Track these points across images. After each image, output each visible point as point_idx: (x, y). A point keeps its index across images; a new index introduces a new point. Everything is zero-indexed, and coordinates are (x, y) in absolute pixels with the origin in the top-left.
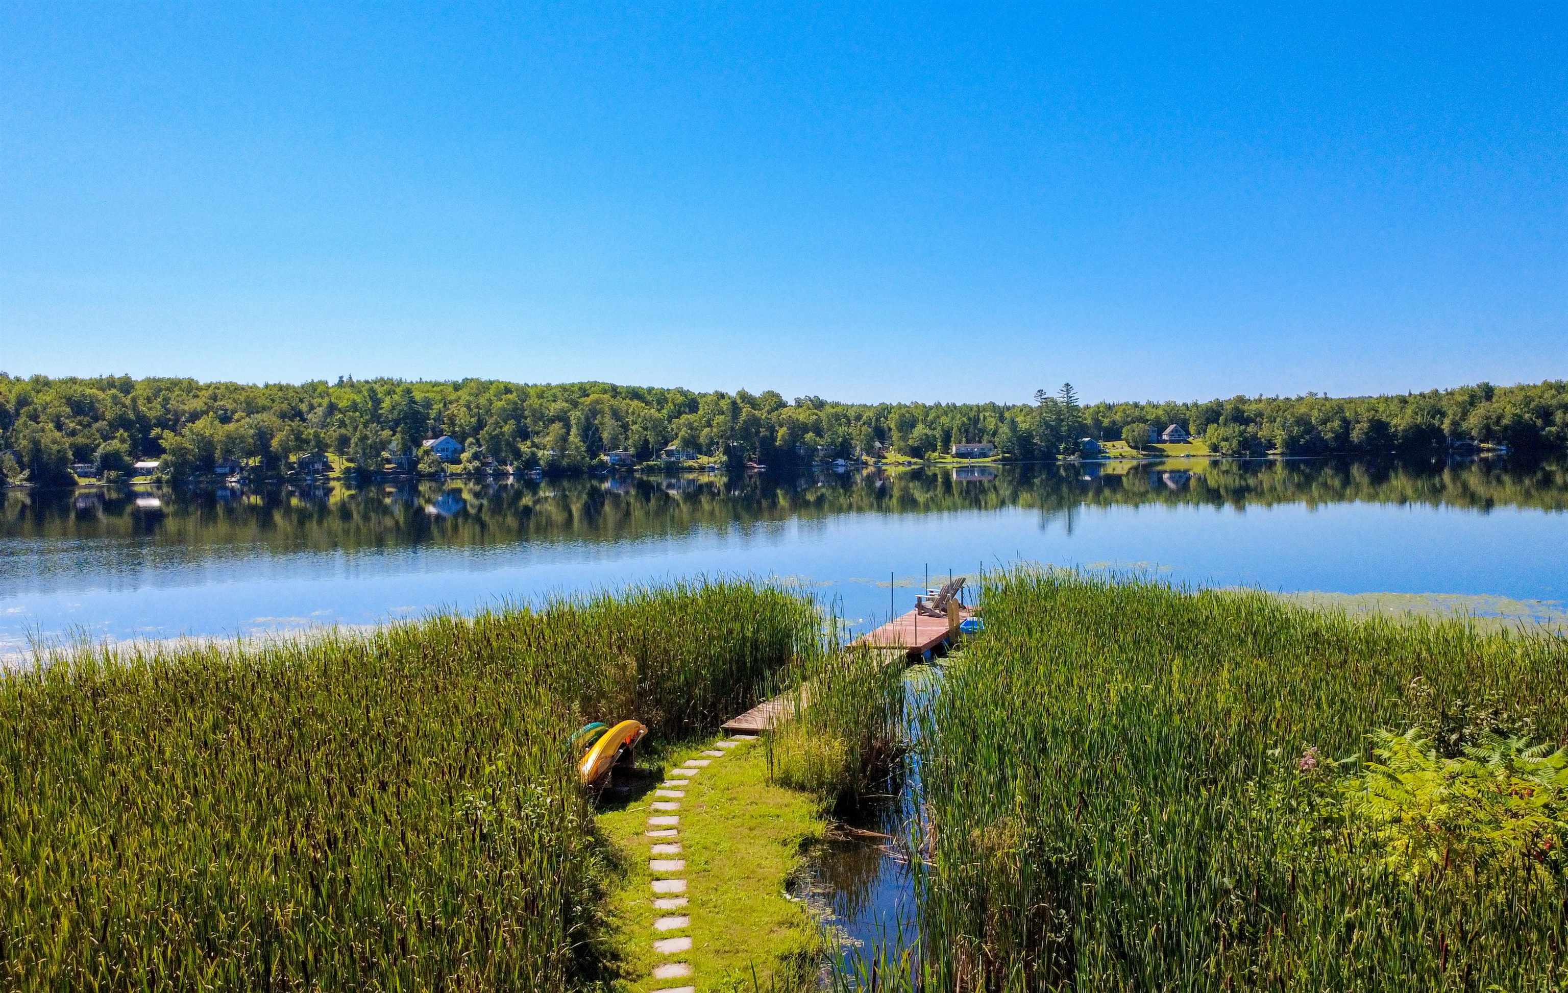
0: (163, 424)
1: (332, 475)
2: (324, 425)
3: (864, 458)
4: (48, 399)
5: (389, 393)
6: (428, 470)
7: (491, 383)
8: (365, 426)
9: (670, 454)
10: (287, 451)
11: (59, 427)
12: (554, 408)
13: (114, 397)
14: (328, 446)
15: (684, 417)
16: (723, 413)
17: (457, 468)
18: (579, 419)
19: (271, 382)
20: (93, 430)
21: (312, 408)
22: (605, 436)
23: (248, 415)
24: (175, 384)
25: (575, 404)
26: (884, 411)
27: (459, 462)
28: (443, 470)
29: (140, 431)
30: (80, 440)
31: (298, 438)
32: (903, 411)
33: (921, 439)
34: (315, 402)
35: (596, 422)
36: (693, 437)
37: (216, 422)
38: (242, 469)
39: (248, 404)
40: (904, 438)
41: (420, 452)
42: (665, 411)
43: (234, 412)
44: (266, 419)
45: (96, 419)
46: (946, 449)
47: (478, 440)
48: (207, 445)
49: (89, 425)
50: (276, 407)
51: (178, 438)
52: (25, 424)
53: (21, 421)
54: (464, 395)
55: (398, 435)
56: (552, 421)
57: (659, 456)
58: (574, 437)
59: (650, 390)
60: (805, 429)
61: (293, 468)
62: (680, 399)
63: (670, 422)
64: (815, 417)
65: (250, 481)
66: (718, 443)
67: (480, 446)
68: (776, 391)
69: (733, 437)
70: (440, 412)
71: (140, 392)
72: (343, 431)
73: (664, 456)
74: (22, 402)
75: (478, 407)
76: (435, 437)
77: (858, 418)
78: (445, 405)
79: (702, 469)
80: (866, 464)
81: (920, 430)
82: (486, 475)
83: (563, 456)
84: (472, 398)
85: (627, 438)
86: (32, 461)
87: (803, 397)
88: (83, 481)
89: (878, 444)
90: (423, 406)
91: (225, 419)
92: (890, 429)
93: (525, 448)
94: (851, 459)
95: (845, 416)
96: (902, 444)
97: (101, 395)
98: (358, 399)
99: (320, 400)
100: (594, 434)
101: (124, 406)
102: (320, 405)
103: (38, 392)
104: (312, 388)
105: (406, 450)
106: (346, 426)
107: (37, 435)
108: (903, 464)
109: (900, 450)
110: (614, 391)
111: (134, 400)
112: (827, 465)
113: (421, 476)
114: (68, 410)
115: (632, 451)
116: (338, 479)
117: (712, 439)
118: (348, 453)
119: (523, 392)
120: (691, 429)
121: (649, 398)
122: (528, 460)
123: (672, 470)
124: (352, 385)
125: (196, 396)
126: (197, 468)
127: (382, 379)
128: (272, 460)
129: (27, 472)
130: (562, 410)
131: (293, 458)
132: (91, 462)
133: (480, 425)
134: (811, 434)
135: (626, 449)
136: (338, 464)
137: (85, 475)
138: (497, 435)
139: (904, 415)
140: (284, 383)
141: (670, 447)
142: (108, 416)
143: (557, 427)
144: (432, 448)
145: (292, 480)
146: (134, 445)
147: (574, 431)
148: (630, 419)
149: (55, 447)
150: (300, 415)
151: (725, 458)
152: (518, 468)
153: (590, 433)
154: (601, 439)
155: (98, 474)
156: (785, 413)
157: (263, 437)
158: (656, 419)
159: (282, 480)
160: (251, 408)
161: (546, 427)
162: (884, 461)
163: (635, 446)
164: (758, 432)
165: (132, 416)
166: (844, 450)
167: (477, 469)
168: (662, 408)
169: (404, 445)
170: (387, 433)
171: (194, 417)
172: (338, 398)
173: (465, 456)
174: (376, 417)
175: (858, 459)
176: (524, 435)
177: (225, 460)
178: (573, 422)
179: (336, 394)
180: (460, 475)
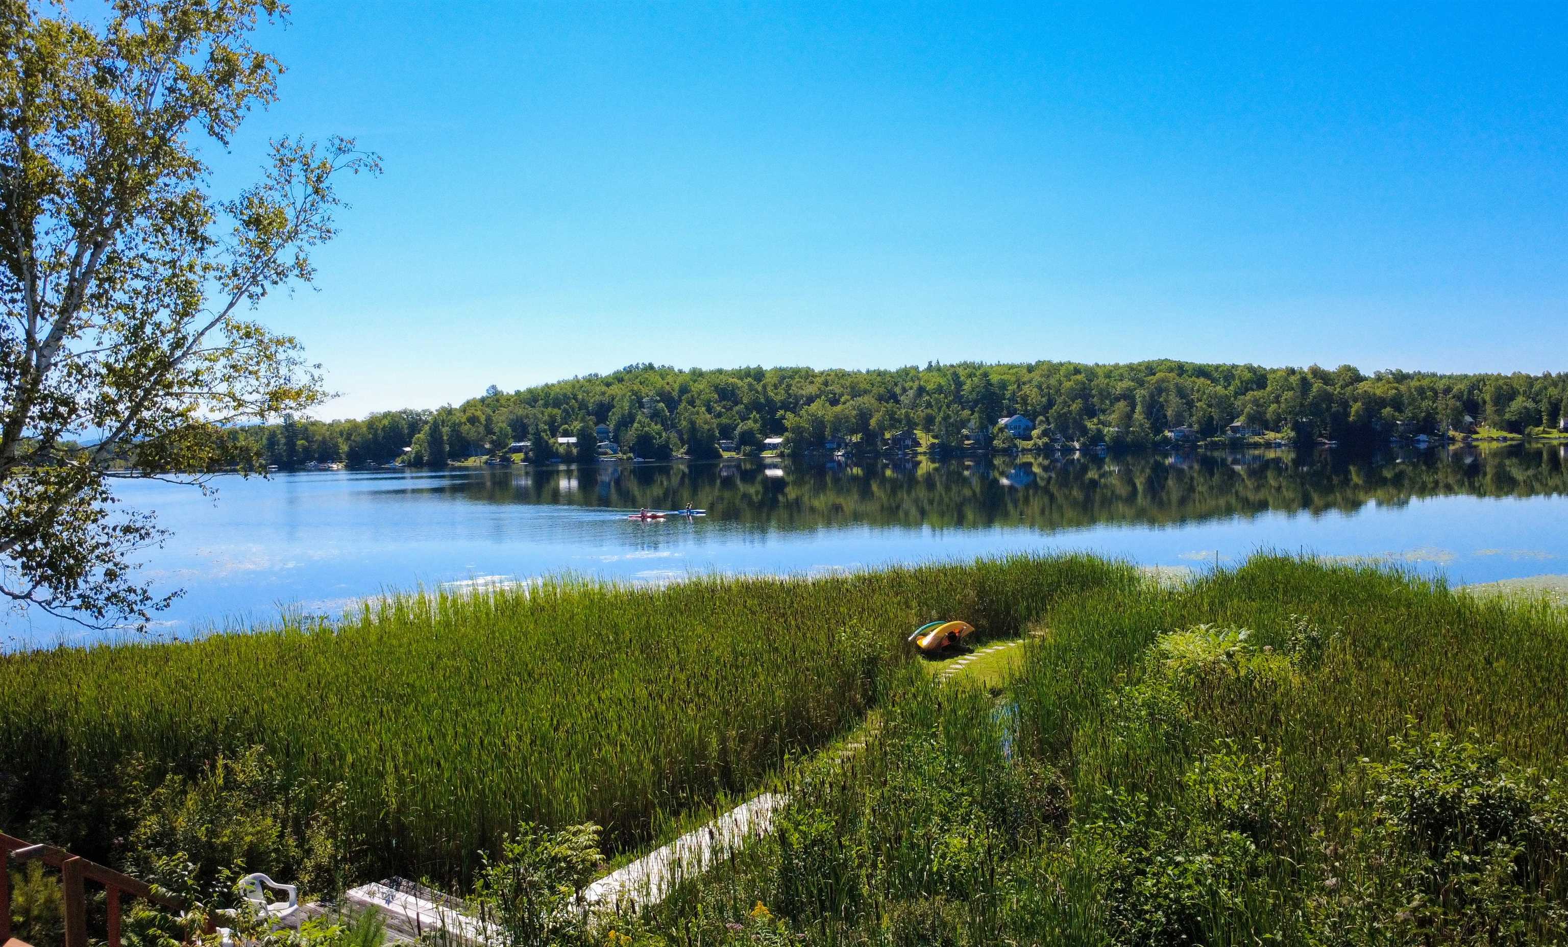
0: (786, 406)
1: (920, 450)
2: (914, 406)
3: (1451, 433)
4: (702, 387)
5: (970, 376)
6: (1002, 445)
7: (1061, 364)
8: (948, 407)
9: (1235, 430)
10: (882, 429)
11: (709, 410)
12: (1121, 387)
13: (750, 385)
14: (916, 425)
15: (1250, 395)
16: (1293, 389)
17: (1029, 444)
18: (1144, 397)
19: (872, 369)
20: (734, 413)
21: (904, 390)
22: (1169, 413)
23: (852, 398)
24: (796, 372)
25: (1141, 383)
26: (1478, 382)
27: (1029, 438)
28: (1016, 446)
29: (768, 413)
30: (724, 420)
31: (892, 415)
32: (1501, 382)
33: (1520, 413)
34: (908, 385)
35: (1161, 399)
36: (1258, 412)
37: (827, 404)
38: (846, 445)
39: (853, 388)
40: (1500, 412)
41: (996, 430)
42: (1231, 388)
43: (842, 395)
44: (867, 401)
45: (736, 403)
46: (1553, 424)
47: (1047, 419)
48: (819, 424)
49: (731, 409)
50: (875, 390)
51: (797, 419)
52: (685, 408)
53: (683, 404)
54: (1036, 377)
55: (976, 415)
56: (1118, 399)
57: (1224, 432)
58: (1138, 415)
59: (1217, 367)
60: (1382, 402)
61: (887, 444)
62: (1248, 375)
63: (1236, 398)
64: (1394, 391)
65: (853, 455)
66: (1286, 419)
67: (1049, 424)
68: (1353, 364)
69: (1302, 413)
70: (1014, 393)
71: (769, 380)
72: (929, 411)
73: (1229, 432)
74: (684, 390)
75: (1048, 387)
76: (1010, 415)
77: (1447, 390)
78: (1019, 386)
79: (1268, 445)
80: (1453, 440)
81: (1519, 403)
82: (1053, 450)
83: (1128, 432)
84: (1043, 379)
85: (1191, 415)
86: (689, 439)
87: (1383, 371)
88: (726, 455)
89: (1468, 419)
90: (1000, 388)
91: (834, 402)
92: (1485, 402)
93: (1091, 425)
94: (1436, 435)
95: (1433, 389)
96: (1497, 418)
97: (740, 383)
98: (943, 382)
99: (911, 384)
100: (1158, 411)
101: (757, 392)
102: (911, 388)
103: (695, 381)
104: (906, 373)
105: (983, 427)
106: (931, 407)
107: (694, 417)
108: (1497, 440)
109: (1495, 425)
110: (1180, 369)
111: (764, 387)
112: (1407, 442)
113: (996, 452)
114: (716, 396)
115: (1196, 427)
116: (925, 453)
117: (1279, 415)
118: (933, 431)
119: (1091, 373)
120: (1258, 406)
121: (1216, 375)
122: (1093, 437)
123: (1237, 445)
124: (939, 369)
125: (812, 382)
126: (811, 444)
127: (965, 363)
128: (871, 437)
129: (686, 447)
130: (1128, 389)
131: (888, 436)
132: (732, 439)
133: (1051, 404)
134: (1388, 409)
135: (1190, 426)
136: (925, 440)
137: (728, 449)
138: (1065, 414)
139: (1501, 388)
140: (882, 369)
141: (1237, 424)
142: (745, 401)
143: (1122, 405)
144: (1006, 426)
145: (887, 454)
146: (764, 425)
147: (1139, 408)
148: (1195, 396)
149: (706, 427)
150: (894, 397)
151: (1292, 434)
152: (1083, 445)
153: (1155, 411)
154: (1165, 416)
155: (737, 449)
156: (1362, 387)
157: (864, 416)
158: (1221, 397)
159: (878, 455)
160: (856, 392)
161: (1112, 404)
162: (1475, 436)
163: (1199, 422)
164: (1329, 408)
165: (762, 400)
166: (1428, 424)
167: (1045, 444)
168: (1229, 385)
169: (981, 423)
170: (967, 412)
171: (810, 400)
172: (927, 381)
173: (1035, 433)
174: (958, 398)
175: (1443, 435)
176: (1091, 412)
177: (834, 437)
178: (1138, 400)
179: (925, 378)
180: (1030, 450)
